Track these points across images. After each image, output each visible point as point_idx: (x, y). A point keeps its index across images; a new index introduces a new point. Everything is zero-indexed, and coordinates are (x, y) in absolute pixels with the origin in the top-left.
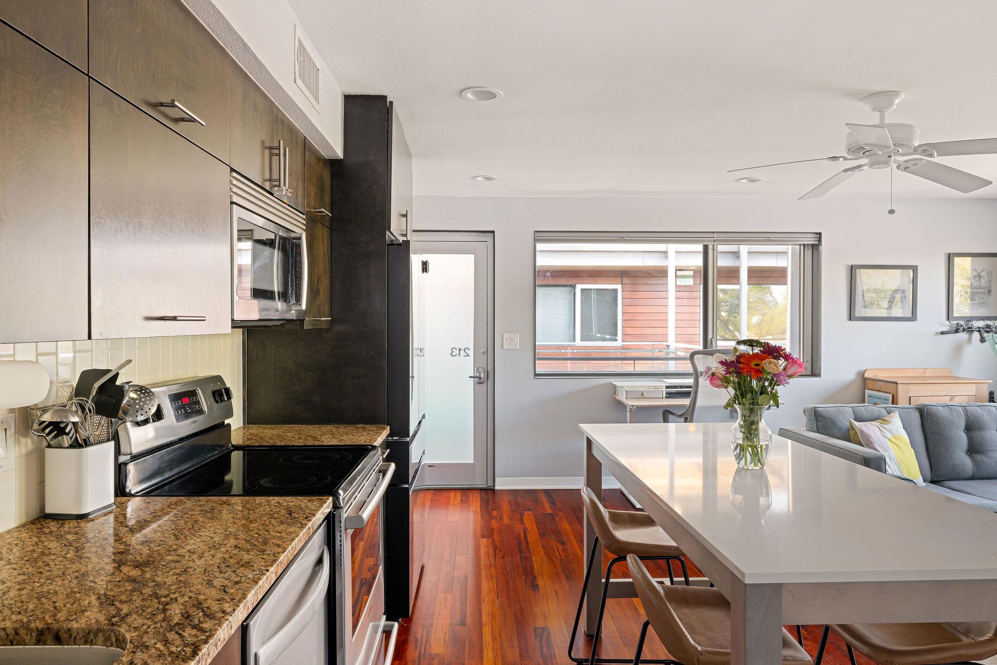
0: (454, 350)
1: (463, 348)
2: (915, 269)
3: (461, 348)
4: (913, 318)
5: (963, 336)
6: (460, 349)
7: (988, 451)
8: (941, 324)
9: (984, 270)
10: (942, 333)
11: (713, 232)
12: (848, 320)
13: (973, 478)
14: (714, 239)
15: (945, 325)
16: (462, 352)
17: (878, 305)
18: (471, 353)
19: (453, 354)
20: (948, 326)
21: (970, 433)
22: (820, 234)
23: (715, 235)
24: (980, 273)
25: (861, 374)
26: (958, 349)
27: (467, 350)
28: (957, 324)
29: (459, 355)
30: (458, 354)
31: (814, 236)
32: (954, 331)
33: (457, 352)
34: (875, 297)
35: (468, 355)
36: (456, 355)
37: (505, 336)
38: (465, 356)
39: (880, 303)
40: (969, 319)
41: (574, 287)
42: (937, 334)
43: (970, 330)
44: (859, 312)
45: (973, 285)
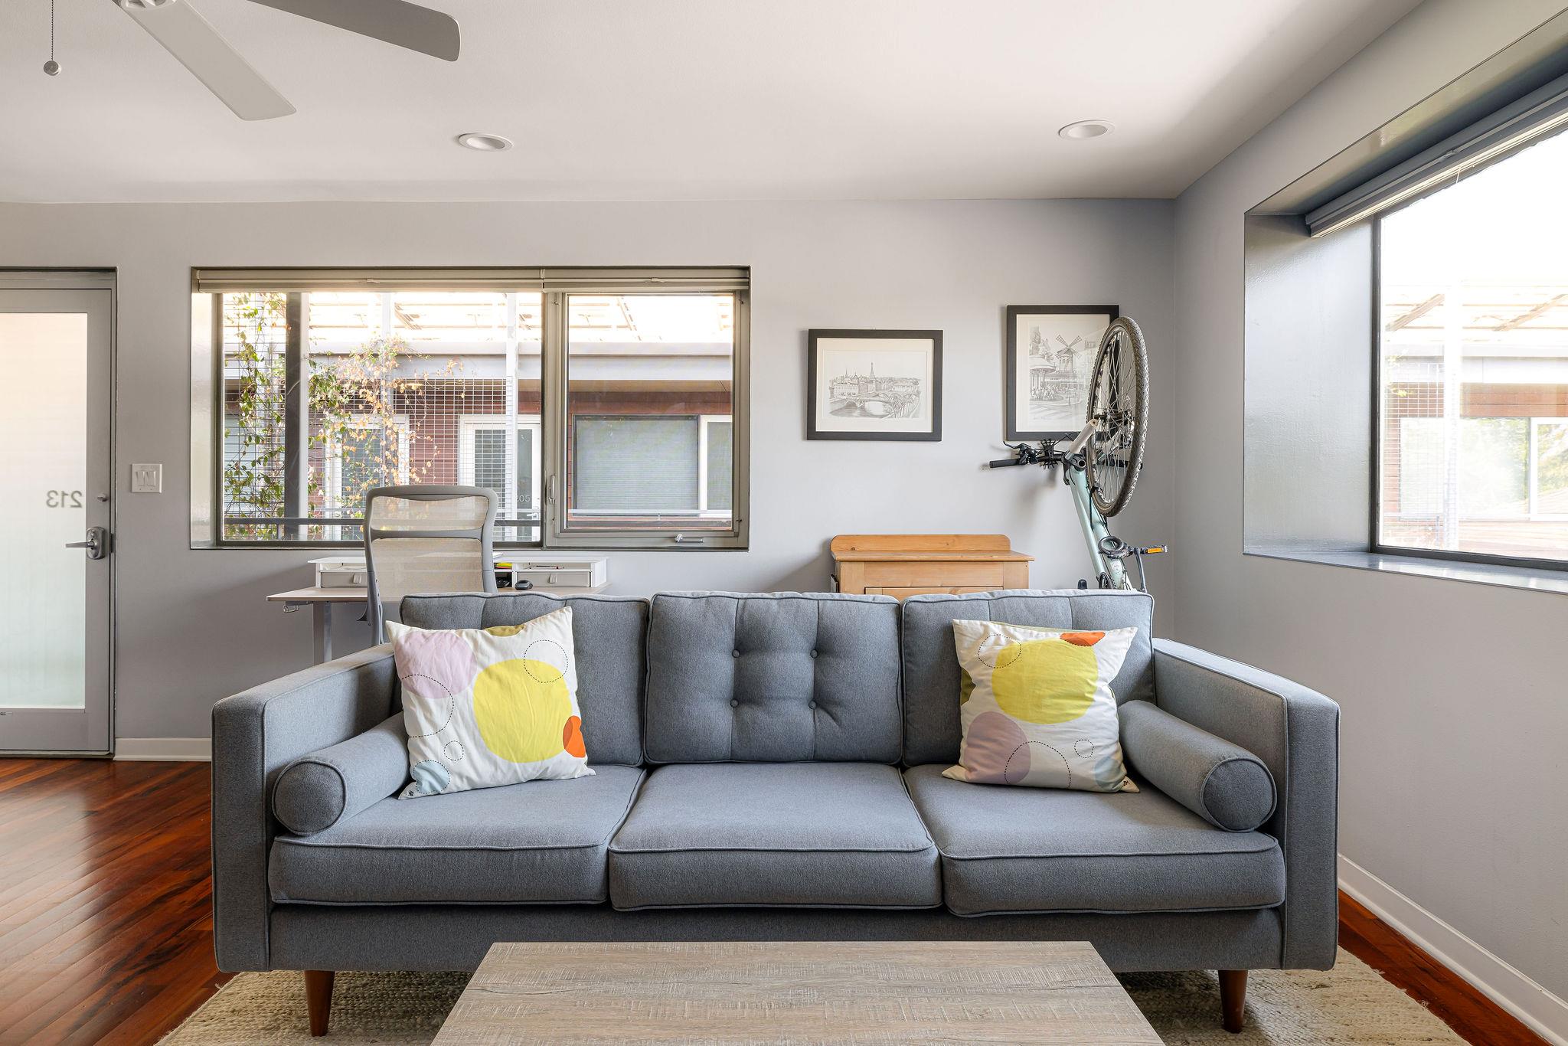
0: (53, 495)
1: (69, 492)
2: (936, 336)
3: (66, 492)
4: (935, 435)
5: (1039, 471)
6: (64, 494)
7: (771, 698)
8: (993, 448)
9: (1078, 339)
10: (994, 465)
11: (539, 268)
12: (804, 439)
13: (734, 759)
14: (542, 281)
15: (1001, 450)
16: (68, 499)
17: (862, 408)
18: (83, 500)
19: (52, 503)
20: (1007, 451)
21: (742, 659)
22: (747, 269)
23: (543, 274)
24: (1073, 344)
25: (827, 546)
26: (1029, 496)
27: (76, 496)
28: (1021, 446)
29: (63, 505)
30: (60, 502)
31: (737, 273)
32: (1015, 461)
33: (58, 498)
34: (857, 392)
35: (80, 506)
36: (57, 503)
37: (136, 468)
38: (72, 506)
39: (867, 405)
40: (1048, 439)
41: (697, 419)
42: (984, 466)
43: (1049, 459)
44: (824, 422)
45: (1057, 369)
